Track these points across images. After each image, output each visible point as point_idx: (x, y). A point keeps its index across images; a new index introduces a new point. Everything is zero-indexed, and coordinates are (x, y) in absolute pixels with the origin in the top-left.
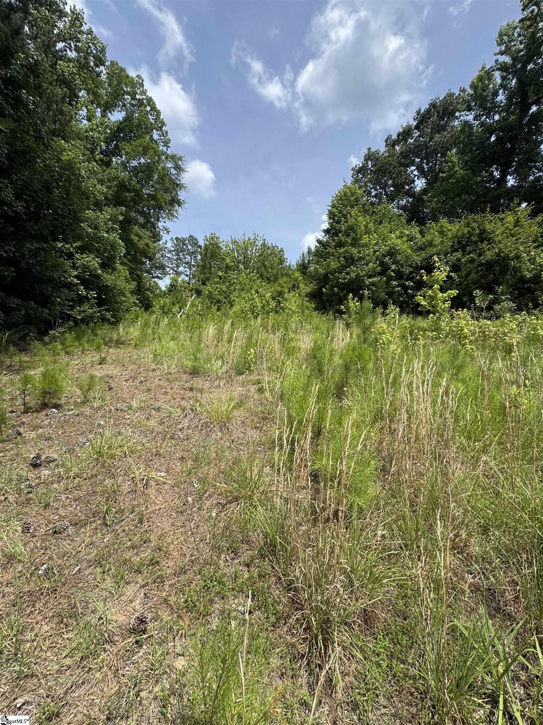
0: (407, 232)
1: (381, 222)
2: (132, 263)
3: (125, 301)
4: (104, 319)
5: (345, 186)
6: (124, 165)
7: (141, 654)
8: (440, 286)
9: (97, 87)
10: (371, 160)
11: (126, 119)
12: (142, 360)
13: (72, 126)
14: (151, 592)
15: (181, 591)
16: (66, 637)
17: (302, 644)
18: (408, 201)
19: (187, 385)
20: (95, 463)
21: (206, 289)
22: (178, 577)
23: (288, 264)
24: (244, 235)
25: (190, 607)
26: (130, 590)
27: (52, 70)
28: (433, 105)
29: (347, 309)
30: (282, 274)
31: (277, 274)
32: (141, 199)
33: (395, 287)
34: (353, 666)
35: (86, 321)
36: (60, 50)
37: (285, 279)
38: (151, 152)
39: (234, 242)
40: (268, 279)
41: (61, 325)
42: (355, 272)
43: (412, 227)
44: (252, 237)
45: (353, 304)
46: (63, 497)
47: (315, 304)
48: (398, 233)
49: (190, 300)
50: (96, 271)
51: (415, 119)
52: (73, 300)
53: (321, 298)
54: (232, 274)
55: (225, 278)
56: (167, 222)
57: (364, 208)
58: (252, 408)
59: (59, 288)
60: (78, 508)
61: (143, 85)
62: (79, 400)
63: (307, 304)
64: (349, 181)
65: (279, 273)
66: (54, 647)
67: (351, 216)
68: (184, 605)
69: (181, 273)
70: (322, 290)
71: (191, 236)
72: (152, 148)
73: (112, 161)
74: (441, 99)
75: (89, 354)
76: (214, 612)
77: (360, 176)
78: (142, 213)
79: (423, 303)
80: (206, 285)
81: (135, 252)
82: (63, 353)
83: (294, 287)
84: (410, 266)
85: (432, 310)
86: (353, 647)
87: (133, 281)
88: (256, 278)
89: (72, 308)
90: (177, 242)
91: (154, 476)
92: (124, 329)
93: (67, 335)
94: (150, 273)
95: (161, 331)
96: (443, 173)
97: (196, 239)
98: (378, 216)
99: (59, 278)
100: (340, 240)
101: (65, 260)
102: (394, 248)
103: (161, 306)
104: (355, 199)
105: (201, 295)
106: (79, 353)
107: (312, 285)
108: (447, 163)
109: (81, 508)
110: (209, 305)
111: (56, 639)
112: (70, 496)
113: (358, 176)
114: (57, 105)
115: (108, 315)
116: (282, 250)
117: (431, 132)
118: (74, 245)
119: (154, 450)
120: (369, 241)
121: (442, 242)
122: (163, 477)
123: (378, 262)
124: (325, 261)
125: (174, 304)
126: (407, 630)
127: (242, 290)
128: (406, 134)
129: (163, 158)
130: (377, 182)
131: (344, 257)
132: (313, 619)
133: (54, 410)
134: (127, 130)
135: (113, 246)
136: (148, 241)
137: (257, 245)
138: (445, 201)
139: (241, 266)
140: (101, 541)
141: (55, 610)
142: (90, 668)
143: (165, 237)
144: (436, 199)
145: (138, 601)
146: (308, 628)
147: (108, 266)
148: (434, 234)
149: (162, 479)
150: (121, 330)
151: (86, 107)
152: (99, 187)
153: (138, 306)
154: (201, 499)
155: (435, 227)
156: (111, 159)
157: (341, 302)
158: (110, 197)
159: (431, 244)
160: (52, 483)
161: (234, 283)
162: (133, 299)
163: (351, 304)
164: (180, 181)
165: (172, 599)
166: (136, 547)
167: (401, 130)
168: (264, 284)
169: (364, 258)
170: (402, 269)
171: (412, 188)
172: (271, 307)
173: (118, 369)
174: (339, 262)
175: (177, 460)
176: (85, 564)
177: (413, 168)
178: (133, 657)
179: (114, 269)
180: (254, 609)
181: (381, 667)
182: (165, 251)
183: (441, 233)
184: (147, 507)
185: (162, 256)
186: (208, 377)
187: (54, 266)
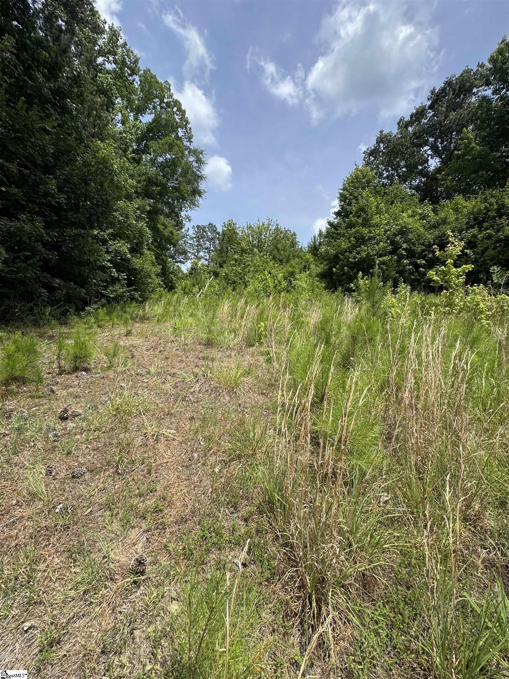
0: (420, 211)
1: (392, 202)
2: (158, 249)
3: (151, 283)
4: (133, 299)
5: (357, 169)
6: (153, 162)
7: (138, 594)
8: (454, 260)
9: (130, 94)
10: (383, 143)
11: (154, 121)
12: (163, 333)
13: (108, 130)
14: (153, 537)
15: (180, 539)
16: (73, 570)
17: (295, 602)
18: (421, 181)
19: (201, 355)
20: (113, 419)
21: (223, 272)
22: (179, 526)
23: (300, 247)
24: (258, 221)
25: (188, 555)
26: (134, 534)
27: (93, 82)
28: (449, 83)
29: (357, 287)
30: (294, 256)
31: (289, 256)
32: (167, 192)
33: (406, 265)
34: (349, 632)
35: (117, 299)
36: (100, 65)
37: (297, 260)
38: (176, 148)
39: (250, 228)
40: (281, 261)
41: (96, 302)
42: (365, 252)
43: (425, 206)
44: (266, 222)
45: (362, 282)
46: (84, 447)
47: (325, 283)
48: (410, 212)
49: (209, 281)
50: (126, 256)
51: (429, 99)
52: (106, 281)
53: (331, 278)
54: (246, 257)
55: (241, 260)
56: (189, 211)
57: (375, 189)
58: (260, 375)
59: (95, 270)
60: (96, 457)
61: (170, 90)
62: (105, 365)
63: (317, 283)
64: (361, 164)
65: (291, 255)
66: (63, 579)
67: (362, 198)
68: (181, 552)
69: (201, 258)
70: (332, 269)
71: (210, 224)
72: (177, 145)
73: (143, 159)
74: (457, 77)
75: (118, 327)
76: (210, 561)
77: (372, 158)
78: (167, 204)
79: (435, 278)
80: (223, 267)
81: (161, 240)
82: (95, 326)
83: (305, 268)
84: (423, 244)
85: (444, 285)
86: (349, 611)
87: (159, 265)
88: (269, 260)
89: (106, 288)
90: (198, 229)
91: (164, 433)
92: (150, 307)
93: (100, 310)
94: (173, 258)
95: (181, 308)
96: (458, 150)
97: (215, 227)
98: (389, 197)
99: (95, 261)
100: (352, 221)
101: (100, 245)
102: (406, 227)
103: (182, 288)
104: (367, 181)
105: (218, 277)
106: (110, 327)
107: (322, 265)
108: (462, 140)
109: (98, 457)
110: (226, 285)
111: (64, 572)
112: (89, 446)
113: (370, 159)
114: (97, 112)
115: (137, 295)
116: (294, 234)
117: (446, 111)
118: (108, 232)
119: (167, 410)
120: (380, 221)
121: (457, 219)
122: (172, 434)
123: (389, 241)
124: (336, 241)
125: (194, 286)
126: (410, 600)
127: (256, 271)
128: (420, 114)
129: (186, 152)
130: (389, 164)
131: (355, 237)
132: (308, 578)
133: (83, 373)
134: (155, 130)
135: (141, 233)
136: (172, 229)
137: (270, 230)
138: (460, 179)
139: (256, 250)
140: (113, 487)
141: (66, 545)
142: (91, 602)
143: (187, 225)
144: (450, 177)
145: (140, 545)
146: (302, 586)
147: (137, 251)
148: (448, 211)
149: (171, 436)
150: (147, 307)
151: (121, 112)
152: (130, 181)
153: (162, 287)
154: (205, 455)
155: (450, 205)
156: (142, 156)
157: (350, 280)
158: (139, 190)
159: (444, 221)
160: (76, 434)
161: (249, 265)
162: (158, 281)
163: (361, 282)
164: (201, 173)
165: (171, 547)
166: (143, 495)
167: (415, 111)
168: (276, 265)
169: (375, 238)
170: (413, 248)
171: (425, 167)
172: (283, 286)
173: (141, 340)
174: (350, 242)
175: (186, 419)
176: (96, 507)
177: (426, 148)
178: (130, 595)
179: (141, 254)
180: (250, 563)
181: (380, 636)
182: (187, 238)
183: (456, 210)
184: (156, 459)
185: (185, 243)
186: (221, 348)
187: (90, 251)
